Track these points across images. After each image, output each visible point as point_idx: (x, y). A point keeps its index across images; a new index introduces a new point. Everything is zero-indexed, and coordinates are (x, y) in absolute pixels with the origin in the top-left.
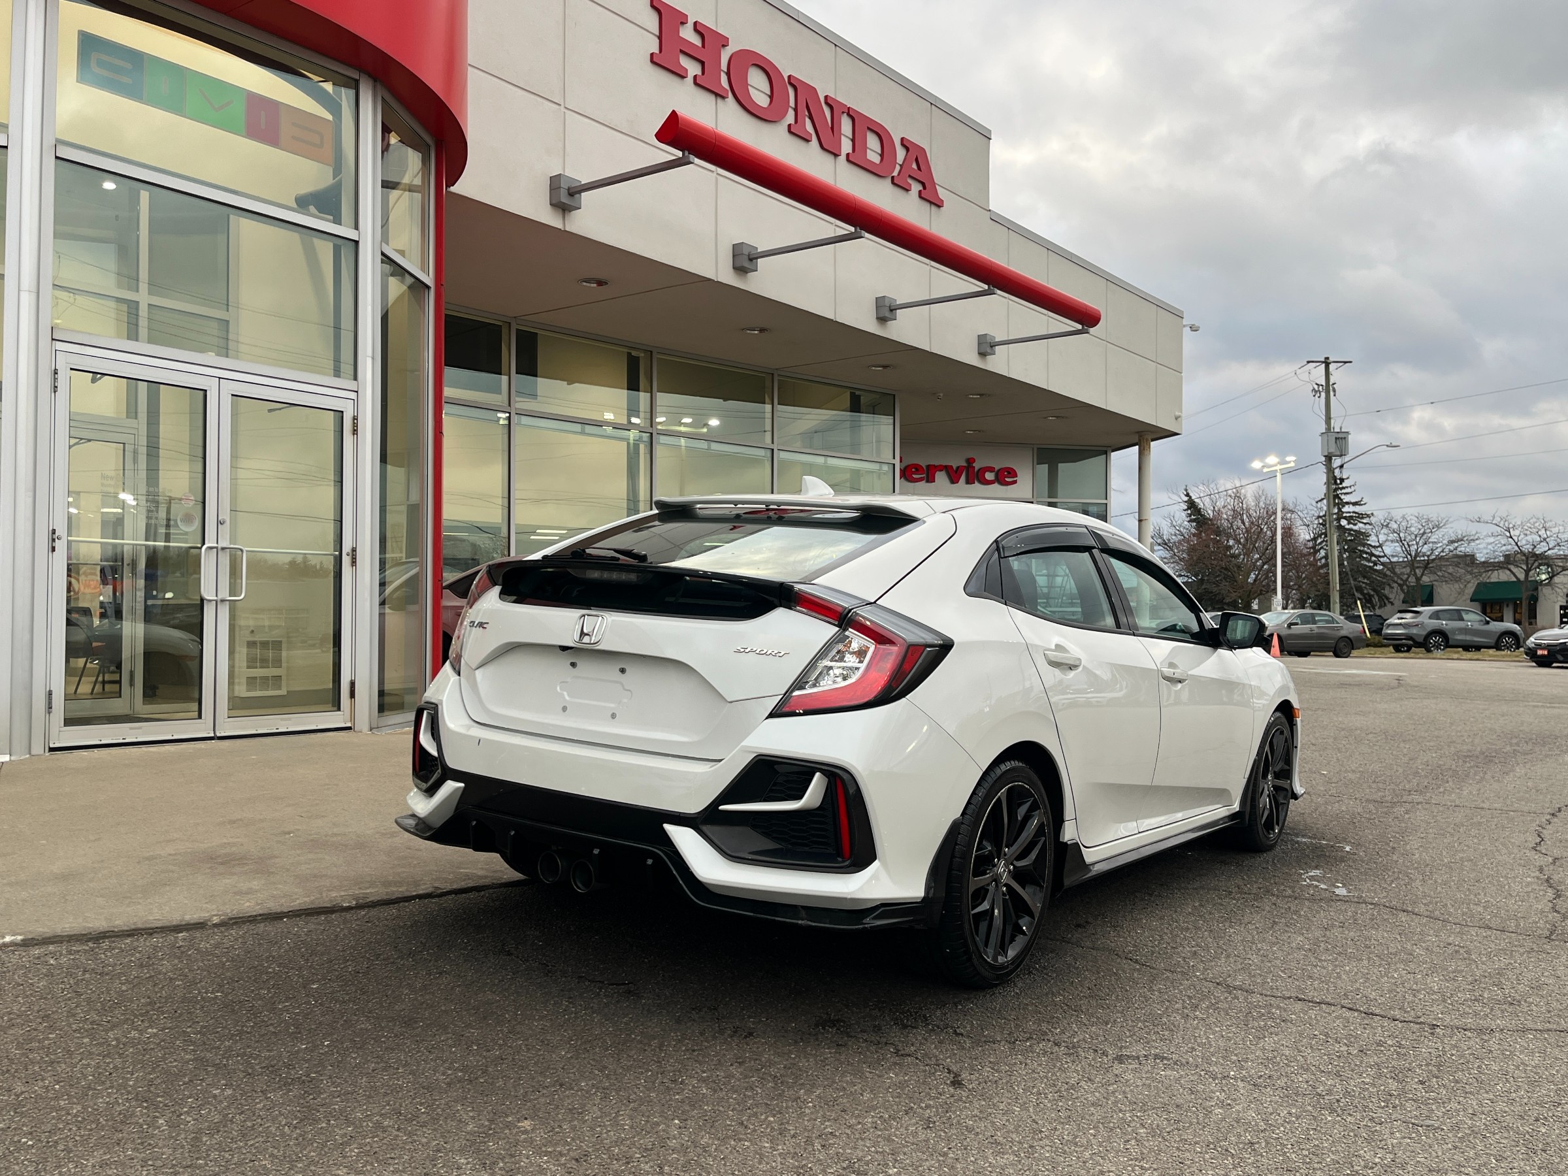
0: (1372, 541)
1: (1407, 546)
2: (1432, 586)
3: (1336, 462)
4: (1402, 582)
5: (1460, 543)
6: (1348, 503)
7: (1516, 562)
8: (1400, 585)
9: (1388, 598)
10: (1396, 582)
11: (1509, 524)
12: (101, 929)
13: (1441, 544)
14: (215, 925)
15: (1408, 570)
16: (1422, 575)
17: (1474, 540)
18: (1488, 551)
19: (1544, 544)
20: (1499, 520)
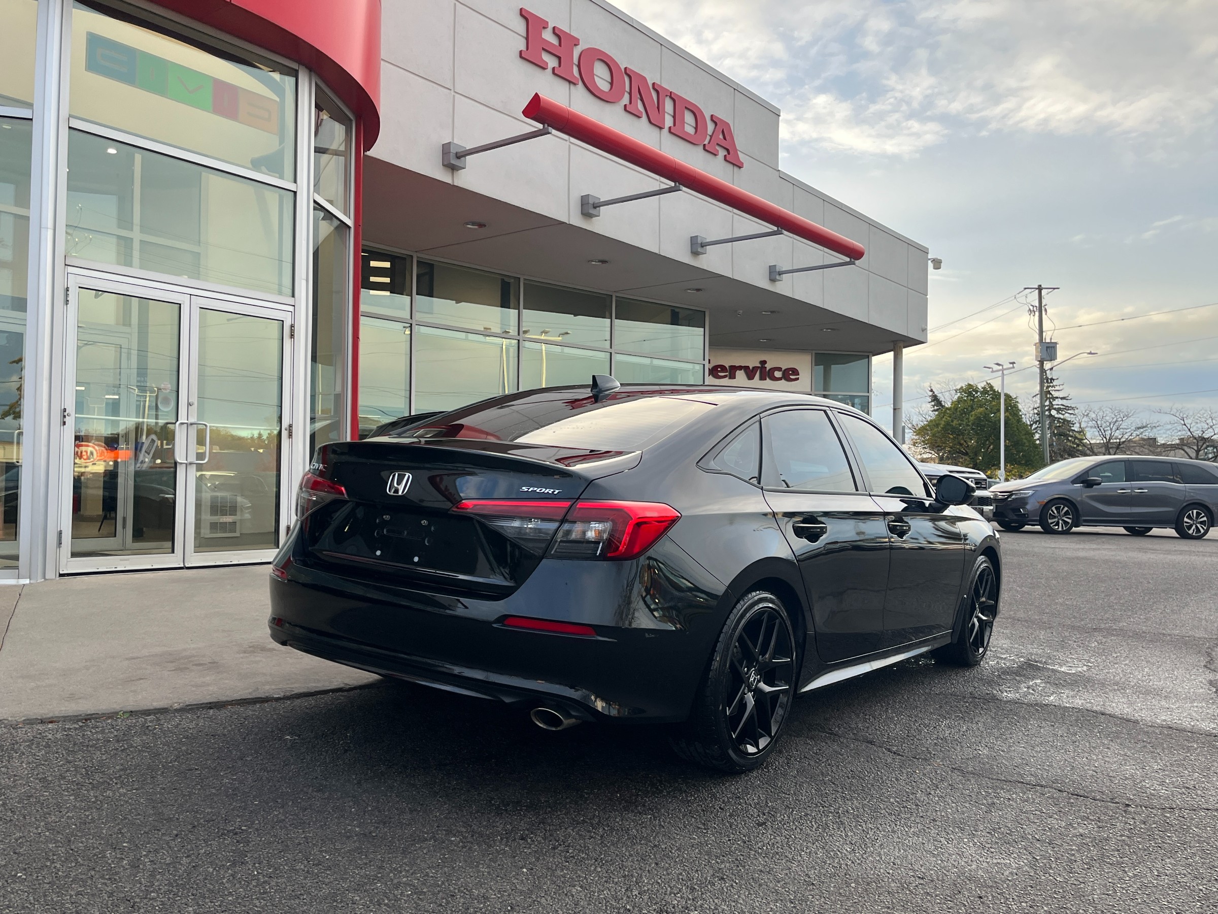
0: (1076, 428)
1: (1103, 431)
3: (1047, 365)
5: (1144, 429)
6: (1057, 398)
7: (1189, 444)
11: (1183, 415)
12: (89, 712)
13: (1130, 430)
14: (176, 710)
15: (1103, 450)
17: (1155, 427)
18: (1167, 435)
19: (1211, 430)
20: (1175, 411)
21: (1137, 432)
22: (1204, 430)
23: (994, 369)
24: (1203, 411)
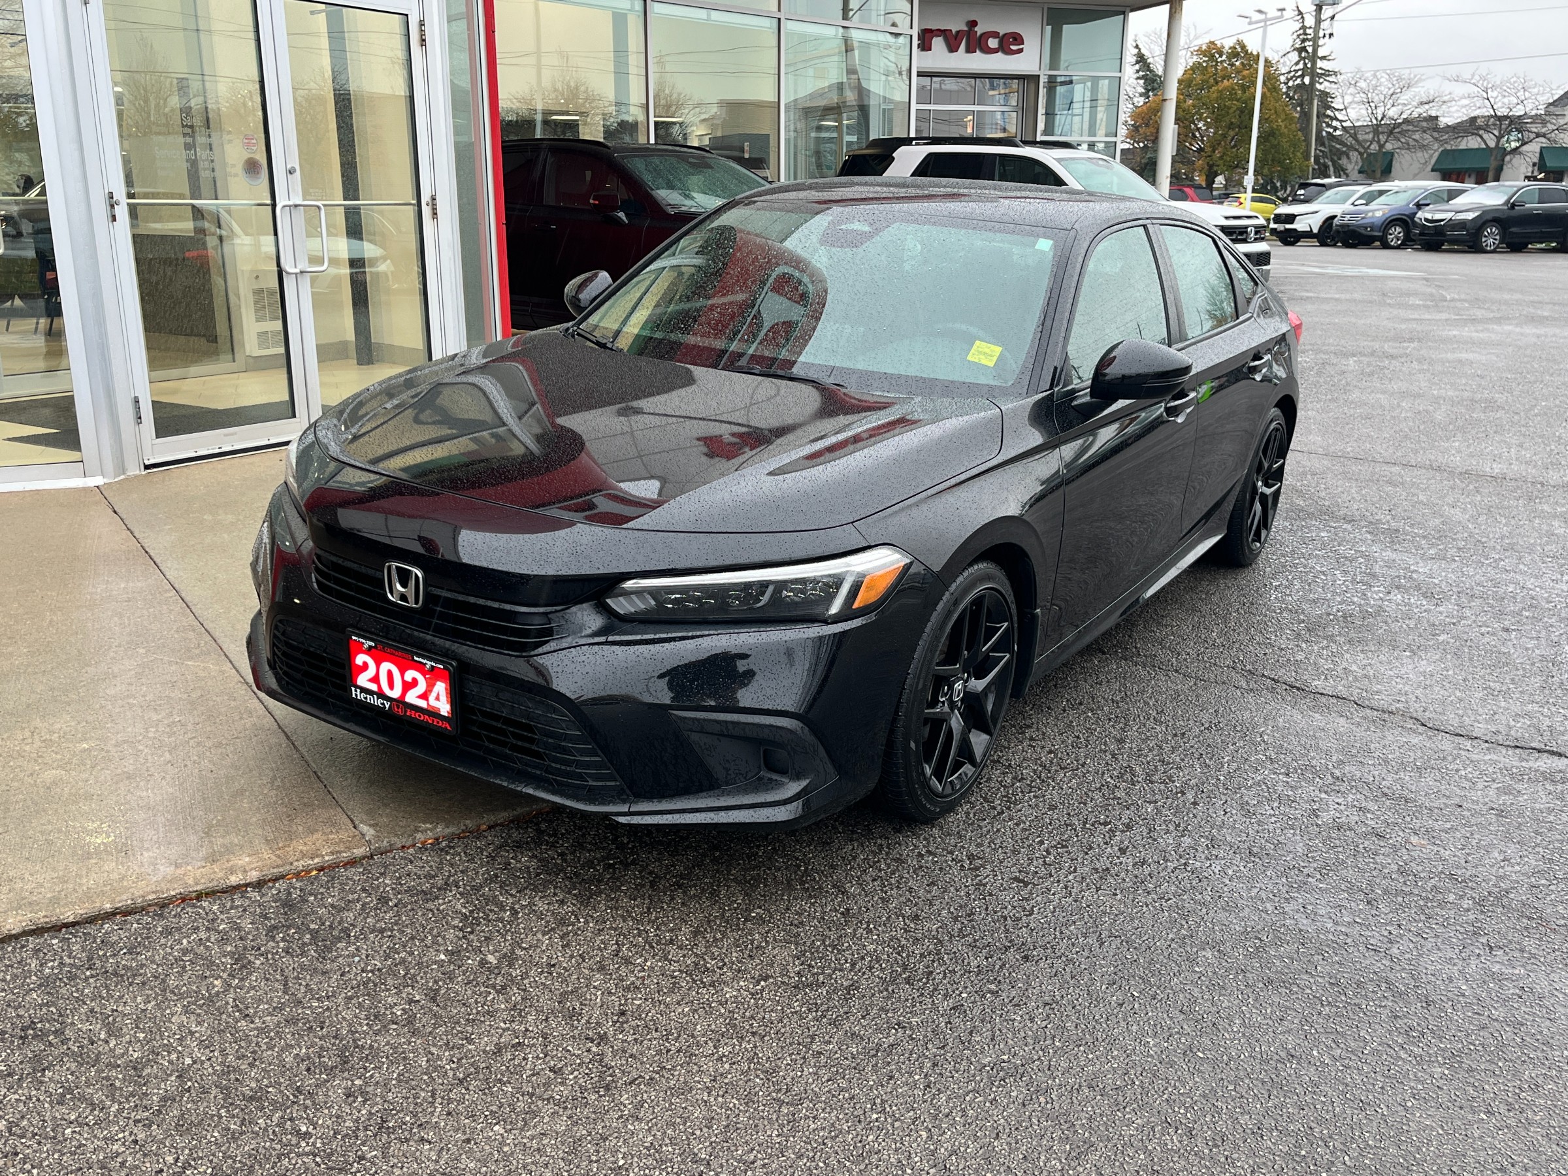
0: (1338, 103)
1: (1373, 108)
2: (1392, 155)
4: (1362, 150)
5: (1431, 105)
7: (1487, 125)
8: (1361, 154)
9: (1344, 170)
10: (1356, 150)
11: (1488, 83)
13: (1409, 107)
15: (1371, 136)
16: (1386, 141)
18: (1461, 114)
19: (1520, 107)
20: (1478, 78)
21: (1420, 110)
22: (1511, 106)
23: (1254, 19)
24: (1515, 79)
